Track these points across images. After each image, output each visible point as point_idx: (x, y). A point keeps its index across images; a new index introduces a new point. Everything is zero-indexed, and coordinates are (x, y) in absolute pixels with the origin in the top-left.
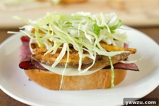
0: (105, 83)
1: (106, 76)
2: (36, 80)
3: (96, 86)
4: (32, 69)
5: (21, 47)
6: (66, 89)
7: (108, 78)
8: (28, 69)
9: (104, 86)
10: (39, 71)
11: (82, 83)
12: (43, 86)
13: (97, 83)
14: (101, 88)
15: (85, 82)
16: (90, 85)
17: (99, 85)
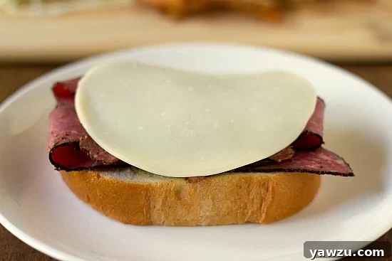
0: (264, 208)
1: (267, 191)
2: (88, 198)
3: (244, 215)
4: (81, 172)
6: (166, 222)
7: (273, 198)
8: (71, 170)
9: (264, 216)
10: (99, 176)
11: (206, 208)
12: (107, 215)
13: (246, 208)
14: (254, 223)
15: (214, 204)
16: (228, 213)
17: (250, 213)
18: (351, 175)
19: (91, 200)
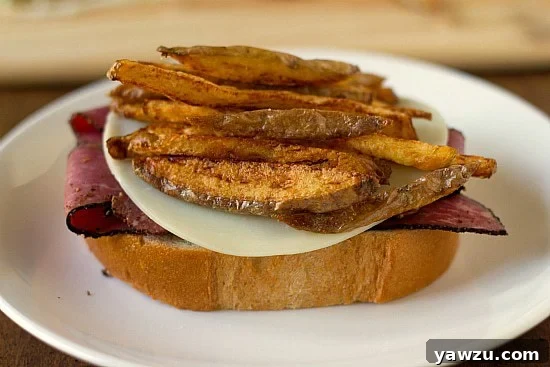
0: (381, 281)
1: (384, 256)
2: (128, 274)
3: (351, 292)
4: (116, 236)
5: (70, 155)
6: (240, 305)
7: (392, 266)
8: (100, 236)
9: (380, 292)
10: (142, 242)
11: (297, 283)
12: (155, 298)
13: (354, 281)
14: (367, 302)
15: (308, 277)
16: (329, 290)
17: (360, 289)
18: (503, 233)
19: (132, 276)
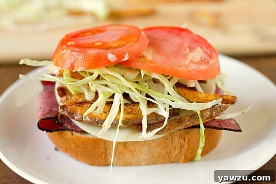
0: (183, 153)
1: (185, 141)
2: (66, 149)
3: (169, 157)
4: (60, 132)
5: (40, 94)
6: (118, 163)
7: (188, 145)
8: (53, 131)
9: (183, 157)
10: (72, 134)
11: (144, 154)
12: (79, 160)
13: (171, 152)
14: (177, 162)
15: (149, 151)
16: (159, 157)
17: (174, 156)
19: (68, 150)
